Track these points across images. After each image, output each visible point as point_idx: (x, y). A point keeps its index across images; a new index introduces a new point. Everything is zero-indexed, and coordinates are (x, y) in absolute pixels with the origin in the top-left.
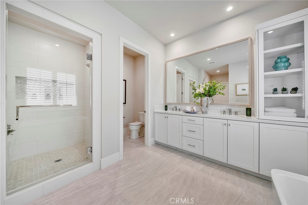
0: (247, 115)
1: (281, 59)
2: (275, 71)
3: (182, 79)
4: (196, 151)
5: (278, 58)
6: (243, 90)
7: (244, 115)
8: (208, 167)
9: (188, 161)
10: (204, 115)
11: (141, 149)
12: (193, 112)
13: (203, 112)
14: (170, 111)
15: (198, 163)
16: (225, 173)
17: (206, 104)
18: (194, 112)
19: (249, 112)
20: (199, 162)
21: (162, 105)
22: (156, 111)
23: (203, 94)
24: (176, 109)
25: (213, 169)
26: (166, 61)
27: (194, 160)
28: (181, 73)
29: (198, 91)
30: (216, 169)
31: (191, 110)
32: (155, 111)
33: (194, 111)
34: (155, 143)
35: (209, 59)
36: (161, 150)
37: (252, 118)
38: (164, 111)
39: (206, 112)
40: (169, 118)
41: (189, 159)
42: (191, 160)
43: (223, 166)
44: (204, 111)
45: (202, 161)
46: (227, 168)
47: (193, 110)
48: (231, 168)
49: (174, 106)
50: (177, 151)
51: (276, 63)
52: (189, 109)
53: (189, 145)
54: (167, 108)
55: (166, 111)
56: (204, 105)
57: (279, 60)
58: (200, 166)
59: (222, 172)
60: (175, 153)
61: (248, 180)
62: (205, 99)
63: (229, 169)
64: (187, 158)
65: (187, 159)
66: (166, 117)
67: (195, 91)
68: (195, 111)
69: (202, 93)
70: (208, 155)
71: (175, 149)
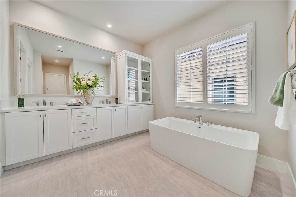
0: (116, 103)
4: (91, 141)
12: (79, 105)
13: (88, 104)
14: (31, 107)
18: (81, 104)
19: (117, 101)
21: (8, 97)
24: (45, 103)
26: (15, 23)
31: (77, 102)
32: (2, 109)
34: (3, 170)
47: (79, 102)
49: (41, 99)
50: (62, 156)
53: (83, 139)
54: (23, 103)
55: (22, 108)
66: (41, 115)
70: (101, 139)
71: (58, 155)
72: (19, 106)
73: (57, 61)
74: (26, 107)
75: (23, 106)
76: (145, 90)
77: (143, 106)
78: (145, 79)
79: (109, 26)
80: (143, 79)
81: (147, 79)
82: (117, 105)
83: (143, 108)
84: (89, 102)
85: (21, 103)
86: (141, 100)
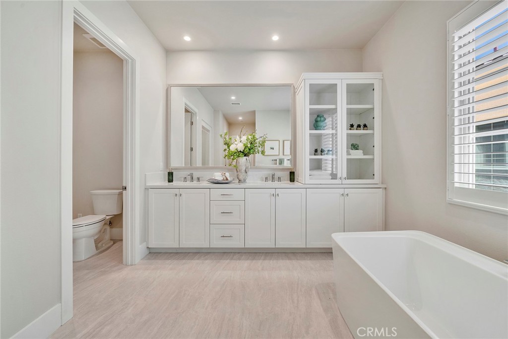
0: (291, 181)
1: (320, 117)
2: (316, 130)
3: (192, 123)
4: (236, 243)
5: (318, 116)
6: (272, 148)
7: (288, 181)
8: (254, 261)
9: (225, 262)
10: (242, 185)
11: (117, 276)
12: (225, 182)
13: (240, 180)
14: (179, 182)
15: (240, 261)
16: (275, 261)
17: (244, 168)
18: (227, 181)
19: (292, 177)
20: (239, 259)
21: (161, 171)
22: (149, 184)
23: (243, 152)
24: (192, 178)
25: (261, 261)
26: (169, 85)
27: (232, 259)
28: (189, 112)
29: (233, 148)
30: (263, 260)
31: (222, 178)
32: (147, 185)
33: (227, 179)
34: (147, 252)
35: (233, 98)
36: (168, 262)
37: (296, 184)
38: (167, 184)
39: (245, 180)
40: (183, 195)
41: (225, 260)
42: (228, 261)
43: (269, 253)
44: (242, 179)
45: (243, 257)
46: (274, 254)
47: (225, 179)
48: (278, 253)
49: (188, 172)
50: (199, 254)
51: (316, 121)
52: (218, 176)
53: (223, 236)
54: (172, 177)
55: (171, 183)
56: (242, 170)
57: (319, 119)
58: (244, 264)
59: (271, 261)
60: (198, 259)
61: (297, 260)
62: (243, 159)
63: (276, 254)
64: (221, 259)
65: (221, 261)
66: (176, 195)
67: (229, 147)
68: (229, 179)
69: (240, 151)
70: (251, 244)
71: (195, 251)
72: (169, 181)
73: (240, 118)
74: (175, 183)
75: (172, 181)
76: (362, 151)
77: (347, 191)
78: (359, 126)
79: (275, 38)
80: (355, 127)
81: (365, 126)
82: (291, 185)
83: (347, 195)
84: (241, 177)
85: (170, 177)
86: (345, 175)
